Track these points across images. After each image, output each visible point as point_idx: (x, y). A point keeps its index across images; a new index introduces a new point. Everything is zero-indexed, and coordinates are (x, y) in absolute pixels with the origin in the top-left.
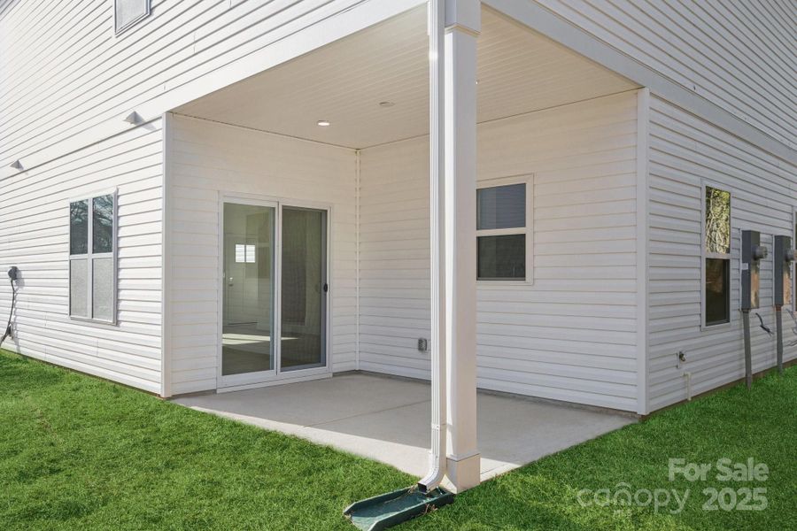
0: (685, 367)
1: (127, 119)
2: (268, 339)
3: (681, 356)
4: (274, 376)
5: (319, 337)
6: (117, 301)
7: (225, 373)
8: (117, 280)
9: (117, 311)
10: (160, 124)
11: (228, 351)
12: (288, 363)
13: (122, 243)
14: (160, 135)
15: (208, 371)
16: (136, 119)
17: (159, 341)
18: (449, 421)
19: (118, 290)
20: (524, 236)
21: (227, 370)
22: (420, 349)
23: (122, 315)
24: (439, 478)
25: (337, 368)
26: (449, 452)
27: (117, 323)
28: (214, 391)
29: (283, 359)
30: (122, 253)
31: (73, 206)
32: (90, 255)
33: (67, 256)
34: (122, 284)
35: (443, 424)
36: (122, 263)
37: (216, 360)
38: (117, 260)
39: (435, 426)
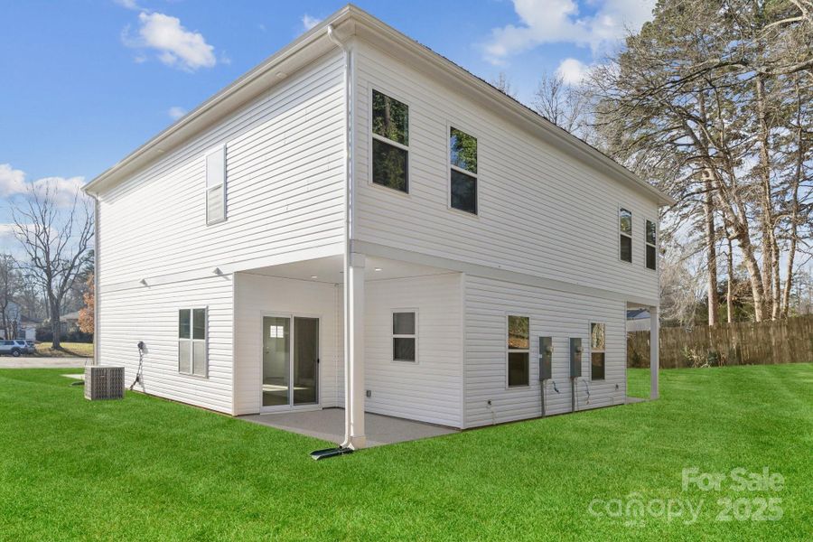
0: (493, 409)
1: (215, 272)
2: (286, 388)
3: (489, 402)
4: (289, 408)
5: (315, 387)
6: (208, 366)
7: (264, 405)
8: (208, 355)
9: (208, 371)
10: (231, 277)
11: (265, 394)
12: (297, 401)
13: (210, 335)
14: (231, 283)
15: (255, 403)
16: (218, 272)
17: (231, 387)
18: (352, 421)
19: (208, 360)
20: (414, 339)
21: (265, 403)
22: (368, 396)
23: (210, 373)
24: (348, 444)
25: (324, 405)
26: (352, 434)
27: (208, 377)
28: (259, 414)
29: (294, 400)
30: (210, 340)
31: (181, 311)
32: (191, 340)
33: (177, 338)
34: (210, 357)
35: (350, 424)
36: (210, 346)
37: (260, 399)
38: (208, 344)
39: (347, 423)
